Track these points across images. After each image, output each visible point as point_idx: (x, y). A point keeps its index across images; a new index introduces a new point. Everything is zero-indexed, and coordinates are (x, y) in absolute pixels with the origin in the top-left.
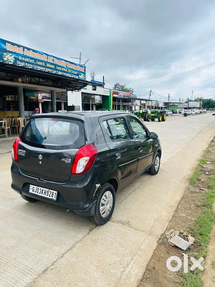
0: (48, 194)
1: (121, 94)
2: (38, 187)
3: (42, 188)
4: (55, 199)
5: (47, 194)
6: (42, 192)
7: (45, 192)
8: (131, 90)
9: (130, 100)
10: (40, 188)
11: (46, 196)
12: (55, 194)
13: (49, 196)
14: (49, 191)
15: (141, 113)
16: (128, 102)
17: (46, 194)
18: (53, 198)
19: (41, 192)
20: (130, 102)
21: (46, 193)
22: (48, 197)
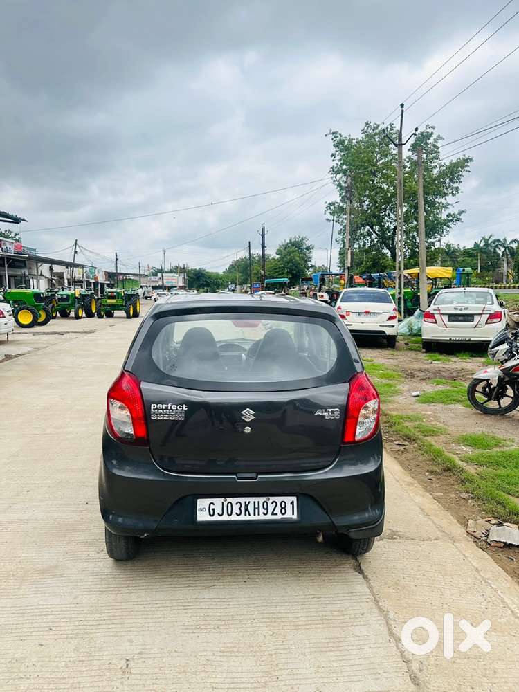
0: (267, 509)
1: (8, 246)
2: (229, 500)
3: (243, 500)
4: (295, 517)
5: (265, 512)
6: (247, 510)
7: (257, 506)
8: (13, 235)
9: (24, 262)
10: (234, 500)
11: (262, 517)
12: (292, 503)
13: (273, 514)
14: (269, 502)
15: (77, 298)
16: (20, 267)
17: (262, 510)
18: (289, 515)
19: (243, 509)
20: (25, 266)
21: (259, 508)
22: (270, 517)
